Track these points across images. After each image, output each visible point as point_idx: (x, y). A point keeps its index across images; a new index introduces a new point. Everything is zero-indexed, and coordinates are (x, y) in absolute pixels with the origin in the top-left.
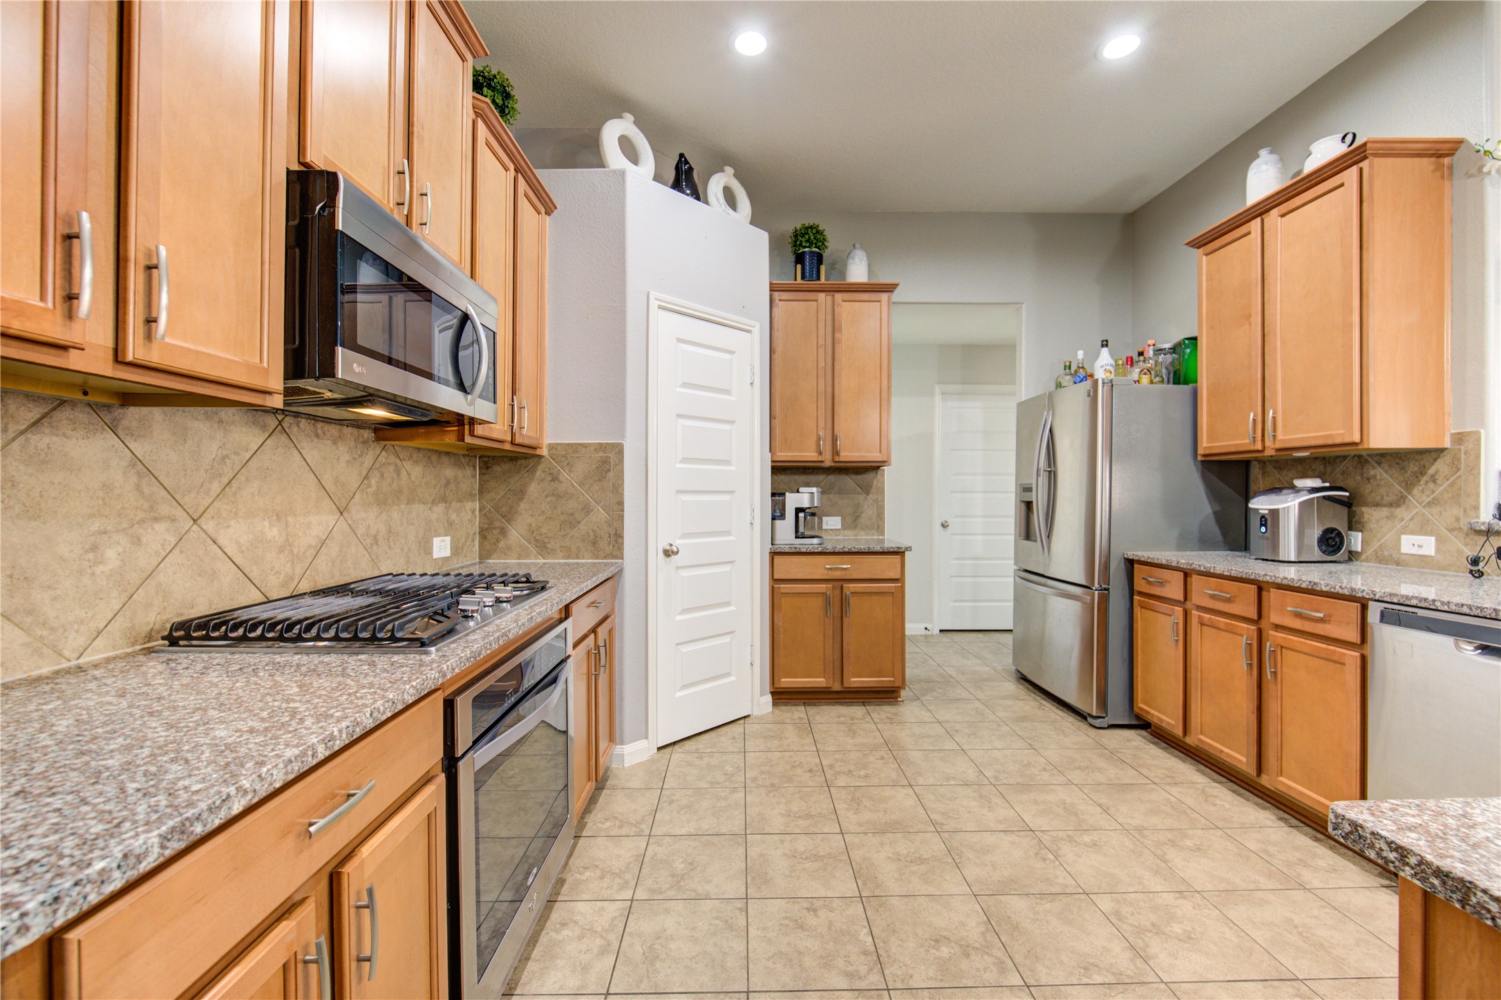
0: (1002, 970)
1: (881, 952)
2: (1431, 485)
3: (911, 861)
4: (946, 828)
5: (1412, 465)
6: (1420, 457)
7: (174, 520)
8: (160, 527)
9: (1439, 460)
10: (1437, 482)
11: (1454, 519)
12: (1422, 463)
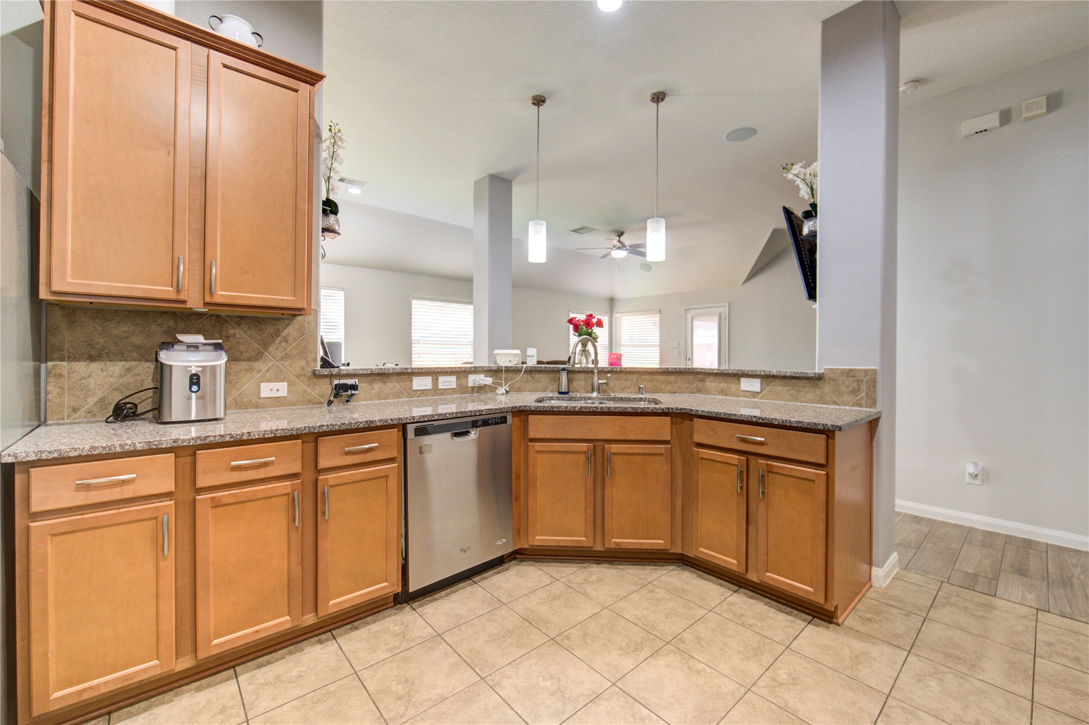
2: (284, 344)
5: (268, 328)
6: (276, 323)
9: (289, 326)
10: (289, 342)
11: (300, 369)
12: (277, 327)
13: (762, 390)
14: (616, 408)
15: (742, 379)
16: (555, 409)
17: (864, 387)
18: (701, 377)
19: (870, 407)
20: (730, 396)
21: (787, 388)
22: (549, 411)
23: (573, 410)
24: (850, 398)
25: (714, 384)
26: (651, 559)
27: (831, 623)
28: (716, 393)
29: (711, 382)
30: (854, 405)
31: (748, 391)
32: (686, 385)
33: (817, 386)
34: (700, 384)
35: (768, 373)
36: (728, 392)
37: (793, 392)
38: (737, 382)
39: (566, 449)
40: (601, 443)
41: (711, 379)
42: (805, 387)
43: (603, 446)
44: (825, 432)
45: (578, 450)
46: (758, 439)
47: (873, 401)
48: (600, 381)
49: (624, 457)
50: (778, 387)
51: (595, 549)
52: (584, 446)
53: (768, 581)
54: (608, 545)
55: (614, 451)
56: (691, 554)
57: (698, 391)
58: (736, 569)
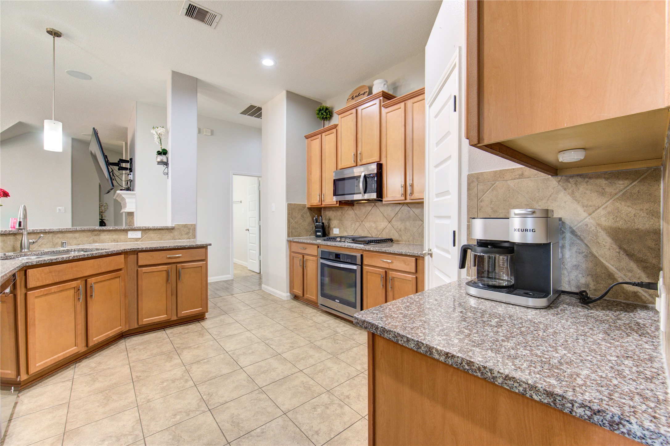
0: (234, 354)
1: (267, 346)
3: (268, 370)
4: (257, 392)
7: (359, 222)
13: (142, 237)
14: (96, 254)
15: (129, 232)
16: (54, 261)
17: (191, 231)
18: (96, 233)
19: (193, 239)
20: (120, 242)
21: (156, 235)
22: (49, 263)
23: (68, 259)
24: (186, 236)
25: (108, 237)
26: (107, 344)
27: (204, 319)
28: (110, 241)
29: (105, 235)
30: (187, 239)
31: (133, 238)
32: (86, 239)
33: (171, 232)
34: (96, 238)
35: (148, 228)
36: (118, 240)
38: (125, 234)
39: (61, 289)
40: (85, 279)
41: (106, 233)
42: (166, 233)
43: (86, 281)
44: (204, 247)
45: (70, 287)
46: (177, 255)
47: (194, 236)
48: (31, 241)
49: (99, 284)
50: (152, 234)
51: (81, 352)
52: (74, 284)
53: (182, 315)
54: (91, 344)
55: (95, 282)
56: (136, 326)
57: (96, 242)
58: (167, 319)
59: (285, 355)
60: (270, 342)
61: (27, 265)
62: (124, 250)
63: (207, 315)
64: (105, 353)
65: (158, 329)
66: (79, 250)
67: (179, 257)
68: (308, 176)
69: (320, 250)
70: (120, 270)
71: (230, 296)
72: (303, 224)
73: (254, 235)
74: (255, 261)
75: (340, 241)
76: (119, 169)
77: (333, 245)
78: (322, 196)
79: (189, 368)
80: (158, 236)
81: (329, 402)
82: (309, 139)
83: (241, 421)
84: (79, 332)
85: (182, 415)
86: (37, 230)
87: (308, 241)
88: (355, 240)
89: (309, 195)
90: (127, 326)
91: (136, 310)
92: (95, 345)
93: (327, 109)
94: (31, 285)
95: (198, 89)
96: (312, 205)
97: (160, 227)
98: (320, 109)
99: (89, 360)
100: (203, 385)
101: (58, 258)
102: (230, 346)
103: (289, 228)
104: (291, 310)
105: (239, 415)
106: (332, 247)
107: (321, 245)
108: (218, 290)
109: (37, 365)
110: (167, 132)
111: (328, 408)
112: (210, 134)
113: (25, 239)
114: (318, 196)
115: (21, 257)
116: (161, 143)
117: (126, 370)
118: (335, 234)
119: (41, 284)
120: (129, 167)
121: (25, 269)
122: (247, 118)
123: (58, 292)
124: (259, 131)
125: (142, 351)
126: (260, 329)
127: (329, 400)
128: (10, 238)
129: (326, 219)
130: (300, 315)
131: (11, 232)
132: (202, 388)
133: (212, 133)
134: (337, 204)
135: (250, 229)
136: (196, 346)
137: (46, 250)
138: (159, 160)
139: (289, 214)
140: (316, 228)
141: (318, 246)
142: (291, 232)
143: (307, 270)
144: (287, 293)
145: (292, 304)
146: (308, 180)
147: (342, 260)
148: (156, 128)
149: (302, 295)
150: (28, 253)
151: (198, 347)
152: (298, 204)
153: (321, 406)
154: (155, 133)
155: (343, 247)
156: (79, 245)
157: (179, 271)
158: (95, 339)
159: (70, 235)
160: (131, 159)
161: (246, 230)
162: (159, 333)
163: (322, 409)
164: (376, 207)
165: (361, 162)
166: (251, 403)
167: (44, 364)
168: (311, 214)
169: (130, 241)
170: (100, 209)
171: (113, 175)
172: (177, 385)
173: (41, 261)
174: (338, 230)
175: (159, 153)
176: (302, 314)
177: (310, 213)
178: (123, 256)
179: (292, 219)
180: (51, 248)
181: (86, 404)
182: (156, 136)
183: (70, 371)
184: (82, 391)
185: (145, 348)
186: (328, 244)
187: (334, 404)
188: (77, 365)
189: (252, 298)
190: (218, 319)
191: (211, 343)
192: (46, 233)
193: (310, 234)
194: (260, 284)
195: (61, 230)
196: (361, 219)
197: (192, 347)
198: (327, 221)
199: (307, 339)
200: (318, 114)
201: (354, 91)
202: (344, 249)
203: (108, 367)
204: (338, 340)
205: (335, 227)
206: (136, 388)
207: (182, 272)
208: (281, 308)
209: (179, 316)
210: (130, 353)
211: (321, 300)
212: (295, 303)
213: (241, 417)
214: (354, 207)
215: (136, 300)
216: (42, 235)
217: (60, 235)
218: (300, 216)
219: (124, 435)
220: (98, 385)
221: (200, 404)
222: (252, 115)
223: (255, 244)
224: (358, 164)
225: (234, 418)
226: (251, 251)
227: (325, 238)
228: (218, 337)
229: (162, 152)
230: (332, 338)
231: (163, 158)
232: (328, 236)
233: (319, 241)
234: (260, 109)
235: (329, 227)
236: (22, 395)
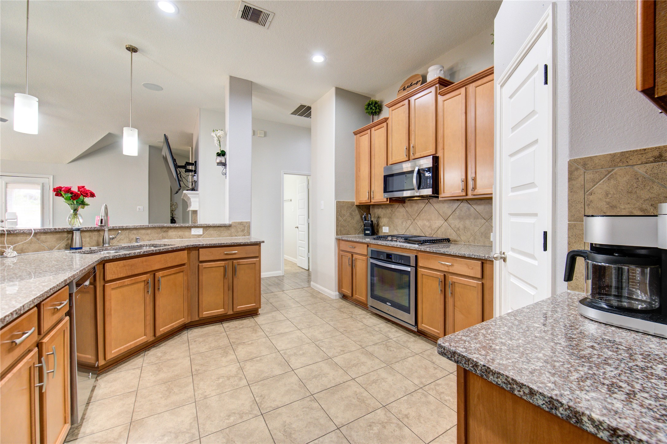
0: (285, 353)
1: (318, 348)
3: (319, 375)
4: (308, 399)
7: (411, 220)
8: (409, 221)
13: (203, 233)
14: (163, 249)
15: (192, 229)
16: (127, 256)
17: (246, 228)
18: (165, 229)
19: (248, 236)
20: (185, 238)
21: (216, 232)
22: (123, 257)
23: (139, 254)
24: (241, 233)
25: (174, 233)
26: (172, 334)
27: (257, 315)
28: (176, 238)
29: (172, 232)
30: (242, 236)
31: (196, 235)
32: (156, 235)
33: (229, 230)
34: (164, 234)
35: (208, 225)
36: (183, 236)
37: (219, 233)
38: (189, 230)
39: (133, 282)
40: (154, 273)
41: (172, 230)
42: (224, 230)
43: (154, 274)
44: (258, 244)
45: (140, 281)
46: (234, 252)
47: (249, 233)
48: (111, 237)
49: (165, 278)
50: (211, 231)
51: (149, 341)
52: (144, 277)
53: (238, 310)
54: (158, 334)
55: (161, 276)
56: (197, 319)
57: (164, 238)
58: (224, 313)
59: (336, 360)
60: (321, 343)
61: (105, 259)
62: (187, 246)
63: (260, 311)
64: (170, 343)
65: (216, 322)
66: (150, 246)
67: (235, 254)
68: (357, 172)
69: (370, 249)
70: (184, 265)
71: (281, 292)
72: (351, 222)
73: (304, 233)
74: (304, 257)
75: (392, 240)
76: (186, 172)
77: (384, 244)
78: (372, 193)
79: (243, 365)
80: (218, 233)
81: (386, 421)
82: (358, 135)
83: (293, 432)
84: (148, 323)
85: (236, 416)
86: (116, 227)
87: (358, 240)
88: (407, 240)
89: (358, 192)
90: (190, 318)
91: (197, 304)
92: (162, 335)
93: (376, 103)
94: (108, 278)
95: (253, 92)
96: (360, 202)
97: (219, 224)
98: (369, 103)
99: (156, 349)
100: (256, 385)
101: (131, 253)
102: (282, 344)
103: (338, 226)
104: (339, 309)
105: (291, 424)
106: (383, 246)
107: (370, 244)
108: (270, 285)
109: (113, 352)
110: (226, 134)
111: (385, 427)
112: (263, 136)
113: (106, 235)
114: (367, 194)
115: (102, 251)
116: (220, 145)
117: (187, 362)
118: (385, 233)
119: (117, 277)
120: (194, 169)
121: (103, 263)
122: (297, 117)
123: (131, 284)
124: (308, 130)
125: (201, 343)
126: (310, 329)
127: (386, 418)
128: (94, 234)
129: (374, 217)
130: (349, 317)
131: (96, 229)
132: (255, 389)
133: (265, 134)
134: (387, 201)
135: (299, 226)
136: (250, 342)
137: (123, 245)
138: (218, 161)
139: (337, 212)
140: (365, 226)
141: (368, 245)
142: (340, 230)
143: (356, 269)
144: (336, 292)
145: (342, 304)
146: (356, 177)
147: (394, 261)
148: (216, 131)
149: (351, 296)
150: (109, 248)
151: (252, 343)
152: (347, 202)
153: (377, 424)
154: (215, 136)
155: (395, 247)
156: (150, 240)
157: (235, 267)
158: (162, 330)
159: (143, 231)
160: (195, 162)
161: (296, 228)
162: (217, 326)
163: (378, 428)
164: (430, 204)
165: (414, 155)
166: (303, 411)
167: (119, 351)
168: (359, 212)
169: (193, 238)
170: (171, 208)
171: (181, 177)
172: (232, 382)
173: (117, 256)
174: (387, 228)
175: (219, 155)
176: (351, 315)
177: (358, 210)
178: (186, 252)
179: (341, 217)
180: (128, 243)
181: (151, 394)
182: (216, 139)
183: (140, 359)
184: (149, 380)
185: (204, 341)
186: (379, 244)
187: (391, 423)
188: (146, 352)
189: (302, 296)
190: (270, 315)
191: (264, 340)
192: (124, 229)
193: (359, 232)
194: (309, 281)
195: (135, 227)
196: (413, 217)
197: (246, 343)
198: (376, 219)
199: (358, 343)
200: (367, 109)
201: (406, 81)
202: (396, 248)
203: (172, 357)
204: (391, 346)
205: (384, 226)
206: (195, 382)
207: (238, 268)
208: (330, 307)
209: (235, 310)
210: (191, 344)
211: (371, 302)
212: (344, 303)
213: (294, 426)
214: (405, 205)
215: (197, 294)
216: (120, 232)
217: (135, 232)
218: (348, 214)
219: (182, 432)
220: (162, 375)
221: (253, 407)
222: (301, 115)
223: (304, 241)
224: (411, 158)
225: (286, 427)
226: (300, 248)
227: (375, 237)
228: (271, 335)
229: (221, 153)
230: (384, 344)
231: (222, 159)
232: (377, 234)
233: (368, 240)
234: (309, 108)
235: (378, 225)
236: (100, 379)
